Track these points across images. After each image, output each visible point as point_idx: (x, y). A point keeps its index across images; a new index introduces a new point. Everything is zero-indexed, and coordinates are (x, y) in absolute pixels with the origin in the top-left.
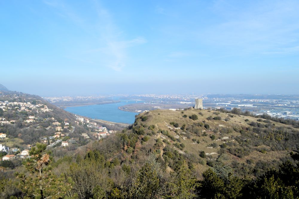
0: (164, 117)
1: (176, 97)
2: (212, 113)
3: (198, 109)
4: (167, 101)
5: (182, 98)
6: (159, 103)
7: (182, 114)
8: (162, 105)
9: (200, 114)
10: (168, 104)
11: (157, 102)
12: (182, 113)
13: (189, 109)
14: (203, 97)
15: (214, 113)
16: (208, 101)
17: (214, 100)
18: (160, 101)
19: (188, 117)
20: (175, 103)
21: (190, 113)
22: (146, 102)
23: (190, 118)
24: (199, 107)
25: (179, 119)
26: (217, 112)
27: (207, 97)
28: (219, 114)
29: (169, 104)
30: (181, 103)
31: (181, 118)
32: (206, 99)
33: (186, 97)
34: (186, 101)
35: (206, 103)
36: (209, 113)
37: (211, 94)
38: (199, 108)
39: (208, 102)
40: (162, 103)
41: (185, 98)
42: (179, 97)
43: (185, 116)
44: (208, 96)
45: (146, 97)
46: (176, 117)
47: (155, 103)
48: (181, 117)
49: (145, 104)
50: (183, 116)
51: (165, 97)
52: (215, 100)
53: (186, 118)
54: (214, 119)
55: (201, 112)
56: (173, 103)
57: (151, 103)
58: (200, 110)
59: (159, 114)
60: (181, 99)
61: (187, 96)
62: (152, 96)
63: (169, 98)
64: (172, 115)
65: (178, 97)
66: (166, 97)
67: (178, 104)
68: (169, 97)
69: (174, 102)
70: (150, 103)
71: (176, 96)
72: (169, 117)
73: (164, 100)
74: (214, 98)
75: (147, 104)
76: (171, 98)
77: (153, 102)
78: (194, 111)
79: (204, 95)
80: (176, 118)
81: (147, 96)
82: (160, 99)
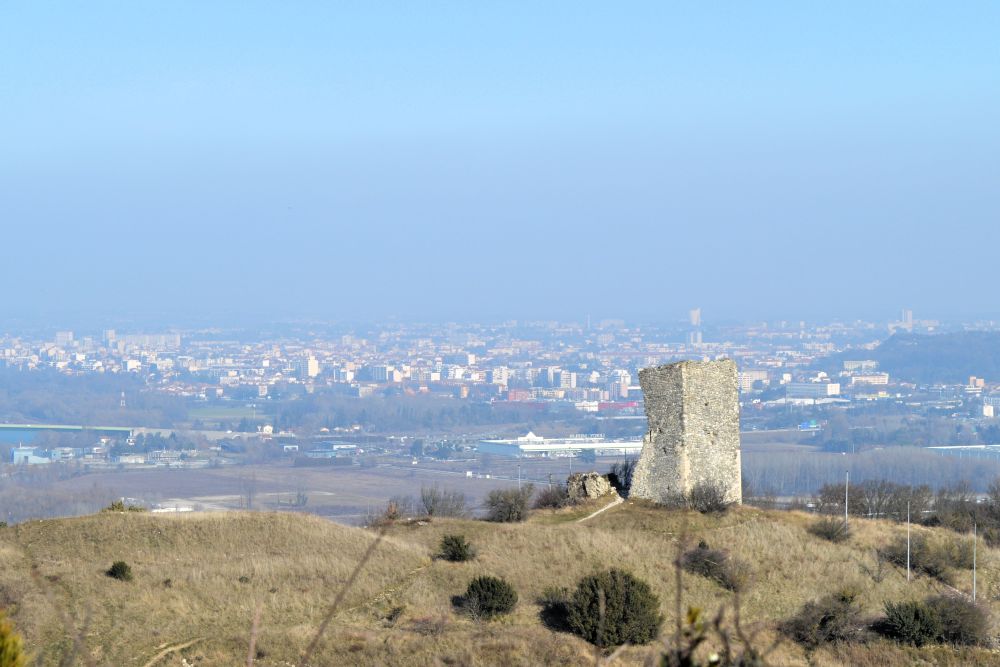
0: (181, 605)
1: (458, 373)
2: (869, 560)
3: (673, 504)
4: (341, 420)
5: (542, 381)
6: (227, 446)
7: (443, 565)
8: (263, 474)
9: (702, 562)
10: (342, 464)
11: (204, 444)
12: (455, 551)
13: (552, 501)
14: (832, 365)
15: (894, 557)
16: (894, 423)
17: (973, 407)
18: (244, 426)
19: (526, 615)
20: (443, 453)
21: (563, 552)
22: (44, 444)
23: (556, 615)
24: (686, 466)
25: (401, 638)
26: (939, 537)
27: (881, 369)
28: (964, 562)
29: (367, 466)
30: (531, 443)
31: (426, 628)
32: (872, 389)
33: (595, 366)
34: (590, 428)
35: (861, 440)
36: (826, 550)
37: (930, 327)
38: (687, 486)
39: (893, 438)
40: (272, 452)
41: (584, 384)
42: (502, 376)
43: (489, 598)
44: (898, 356)
45: (46, 375)
46: (362, 606)
47: (170, 459)
48: (427, 602)
49: (26, 472)
50: (457, 602)
51: (314, 369)
52: (988, 411)
53: (494, 624)
54: (887, 629)
55: (719, 536)
56: (415, 448)
57: (117, 451)
58: (696, 519)
59: (118, 571)
60: (531, 397)
61: (606, 362)
62: (133, 364)
63: (364, 391)
64: (300, 580)
65: (486, 367)
66: (327, 371)
67: (485, 463)
68: (363, 375)
69: (431, 439)
70: (95, 458)
71: (463, 362)
72: (254, 606)
73: (291, 409)
74: (976, 385)
75: (59, 471)
76: (390, 390)
77: (145, 446)
78: (614, 523)
79: (836, 339)
80: (356, 624)
81: (67, 353)
82: (244, 394)
